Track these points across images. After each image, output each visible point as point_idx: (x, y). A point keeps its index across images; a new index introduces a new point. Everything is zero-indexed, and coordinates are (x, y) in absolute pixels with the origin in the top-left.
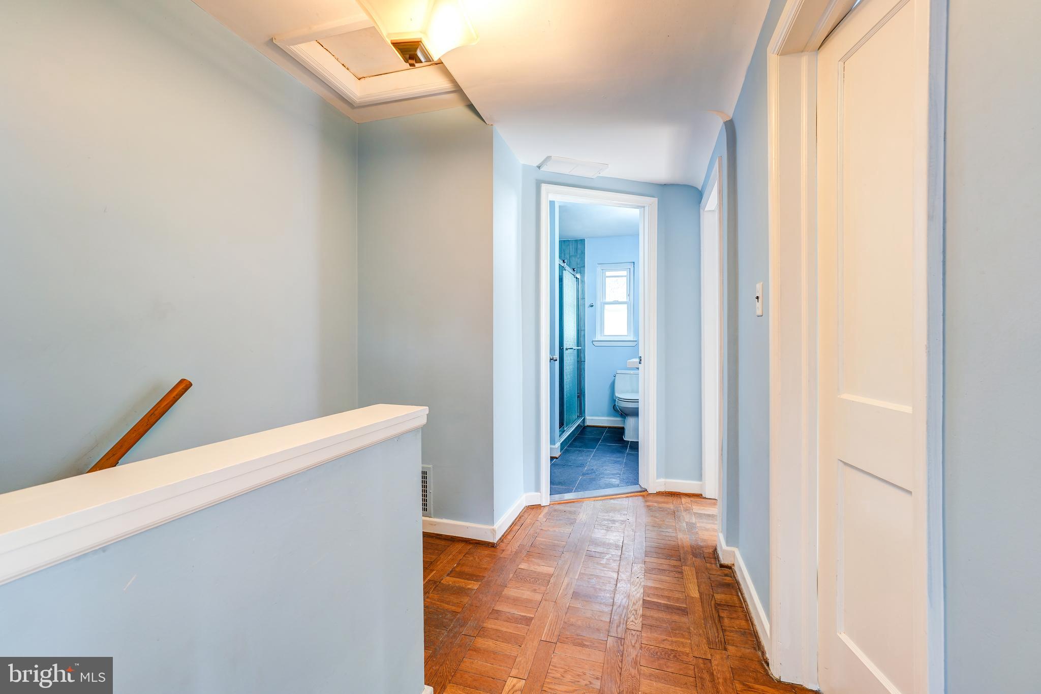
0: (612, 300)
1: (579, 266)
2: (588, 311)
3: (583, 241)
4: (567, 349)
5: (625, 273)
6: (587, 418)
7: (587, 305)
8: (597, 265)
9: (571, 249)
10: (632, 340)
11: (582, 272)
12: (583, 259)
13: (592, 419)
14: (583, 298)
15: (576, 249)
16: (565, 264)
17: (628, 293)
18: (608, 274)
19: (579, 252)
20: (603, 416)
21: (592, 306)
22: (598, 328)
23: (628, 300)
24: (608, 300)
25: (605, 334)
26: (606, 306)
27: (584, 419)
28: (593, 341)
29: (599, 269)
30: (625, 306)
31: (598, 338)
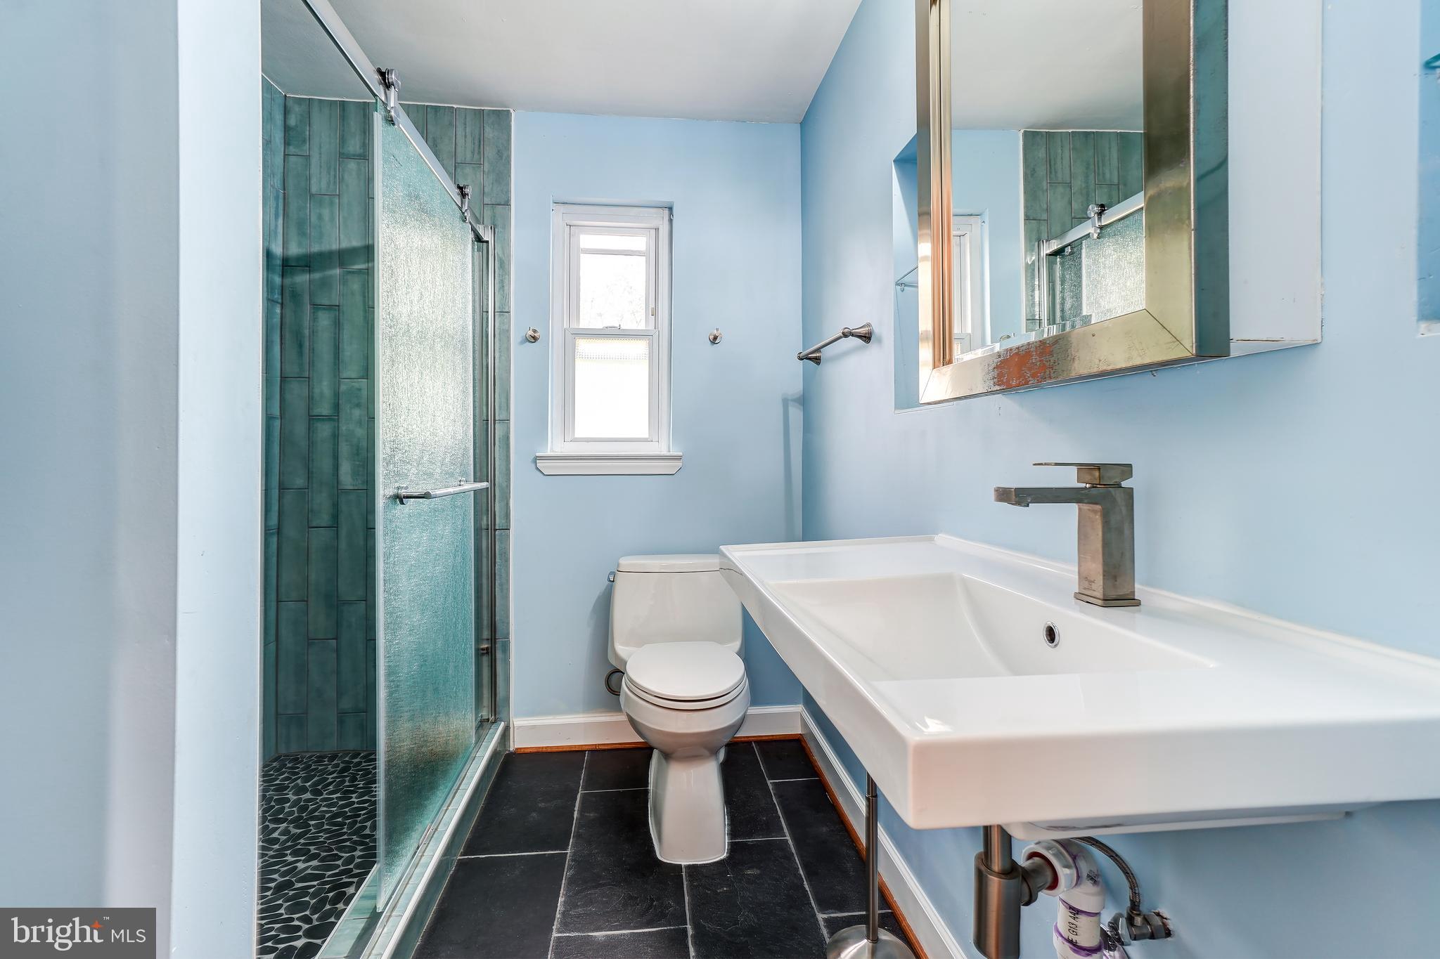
0: (598, 325)
1: (487, 200)
2: (519, 354)
3: (501, 118)
4: (399, 499)
5: (640, 242)
6: (517, 722)
7: (515, 337)
8: (552, 206)
9: (460, 141)
10: (665, 452)
11: (499, 222)
12: (502, 175)
13: (534, 727)
14: (503, 312)
15: (480, 142)
16: (393, 93)
17: (652, 305)
18: (587, 241)
19: (490, 152)
20: (571, 710)
21: (535, 339)
22: (554, 415)
23: (651, 327)
24: (588, 320)
25: (577, 435)
26: (583, 345)
27: (507, 730)
28: (536, 459)
29: (557, 218)
30: (641, 347)
31: (556, 446)
